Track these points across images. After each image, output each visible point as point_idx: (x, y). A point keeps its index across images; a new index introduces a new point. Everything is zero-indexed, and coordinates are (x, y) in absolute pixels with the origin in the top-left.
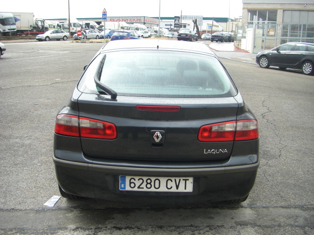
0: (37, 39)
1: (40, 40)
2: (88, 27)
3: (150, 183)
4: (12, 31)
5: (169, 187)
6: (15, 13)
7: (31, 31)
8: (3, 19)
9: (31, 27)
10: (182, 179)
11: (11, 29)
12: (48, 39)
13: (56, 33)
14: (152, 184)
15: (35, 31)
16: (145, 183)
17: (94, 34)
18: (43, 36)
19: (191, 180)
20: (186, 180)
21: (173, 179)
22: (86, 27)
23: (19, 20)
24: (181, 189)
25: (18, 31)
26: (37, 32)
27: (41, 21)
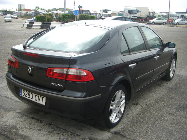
0: (147, 23)
1: (149, 24)
2: (183, 18)
3: (29, 95)
4: (135, 17)
5: (36, 100)
6: (138, 7)
7: (146, 18)
8: (130, 11)
9: (146, 16)
10: (41, 96)
11: (134, 17)
12: (154, 23)
13: (159, 20)
14: (30, 95)
15: (148, 18)
16: (28, 95)
17: (183, 22)
18: (151, 21)
19: (45, 98)
20: (43, 98)
21: (38, 96)
22: (181, 18)
23: (139, 11)
24: (40, 102)
25: (138, 18)
26: (149, 19)
27: (153, 13)
